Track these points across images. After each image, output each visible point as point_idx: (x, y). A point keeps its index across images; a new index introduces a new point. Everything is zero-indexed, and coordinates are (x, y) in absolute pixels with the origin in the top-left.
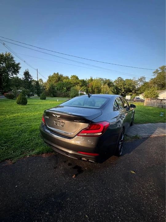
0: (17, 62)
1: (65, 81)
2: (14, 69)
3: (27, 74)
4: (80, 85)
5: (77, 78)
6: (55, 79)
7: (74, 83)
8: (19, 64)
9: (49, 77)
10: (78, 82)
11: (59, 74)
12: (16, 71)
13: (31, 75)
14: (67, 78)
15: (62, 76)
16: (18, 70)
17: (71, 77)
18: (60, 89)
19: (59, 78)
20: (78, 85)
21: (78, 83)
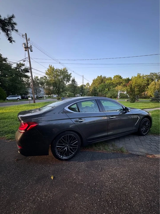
0: (69, 73)
1: (107, 82)
2: (68, 78)
3: (73, 81)
4: (124, 84)
5: (120, 77)
6: (98, 81)
7: (117, 83)
8: (71, 74)
9: (94, 81)
10: (121, 81)
11: (103, 76)
12: (68, 80)
13: (76, 81)
14: (110, 79)
15: (105, 78)
16: (70, 79)
17: (114, 78)
18: (102, 91)
19: (101, 80)
20: (121, 84)
21: (122, 83)
